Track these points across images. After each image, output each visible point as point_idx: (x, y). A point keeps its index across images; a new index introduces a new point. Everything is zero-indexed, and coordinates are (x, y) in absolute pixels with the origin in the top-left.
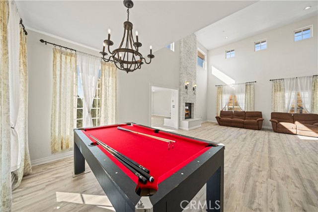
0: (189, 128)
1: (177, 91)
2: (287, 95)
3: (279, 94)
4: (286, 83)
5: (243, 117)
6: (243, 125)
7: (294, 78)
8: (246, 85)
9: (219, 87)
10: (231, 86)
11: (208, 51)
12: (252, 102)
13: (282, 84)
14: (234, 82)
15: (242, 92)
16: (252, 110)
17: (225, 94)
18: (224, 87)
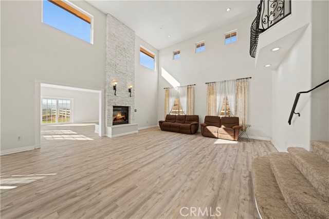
0: (112, 134)
1: (100, 92)
2: (218, 97)
3: (212, 97)
4: (218, 87)
5: (184, 121)
6: (179, 129)
7: (223, 82)
8: (188, 88)
9: (167, 89)
10: (176, 89)
11: (158, 51)
12: (192, 106)
13: (214, 87)
14: (179, 85)
15: (184, 95)
16: (192, 114)
17: (171, 97)
18: (171, 90)
